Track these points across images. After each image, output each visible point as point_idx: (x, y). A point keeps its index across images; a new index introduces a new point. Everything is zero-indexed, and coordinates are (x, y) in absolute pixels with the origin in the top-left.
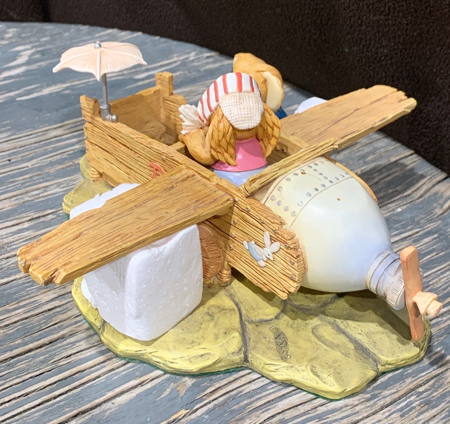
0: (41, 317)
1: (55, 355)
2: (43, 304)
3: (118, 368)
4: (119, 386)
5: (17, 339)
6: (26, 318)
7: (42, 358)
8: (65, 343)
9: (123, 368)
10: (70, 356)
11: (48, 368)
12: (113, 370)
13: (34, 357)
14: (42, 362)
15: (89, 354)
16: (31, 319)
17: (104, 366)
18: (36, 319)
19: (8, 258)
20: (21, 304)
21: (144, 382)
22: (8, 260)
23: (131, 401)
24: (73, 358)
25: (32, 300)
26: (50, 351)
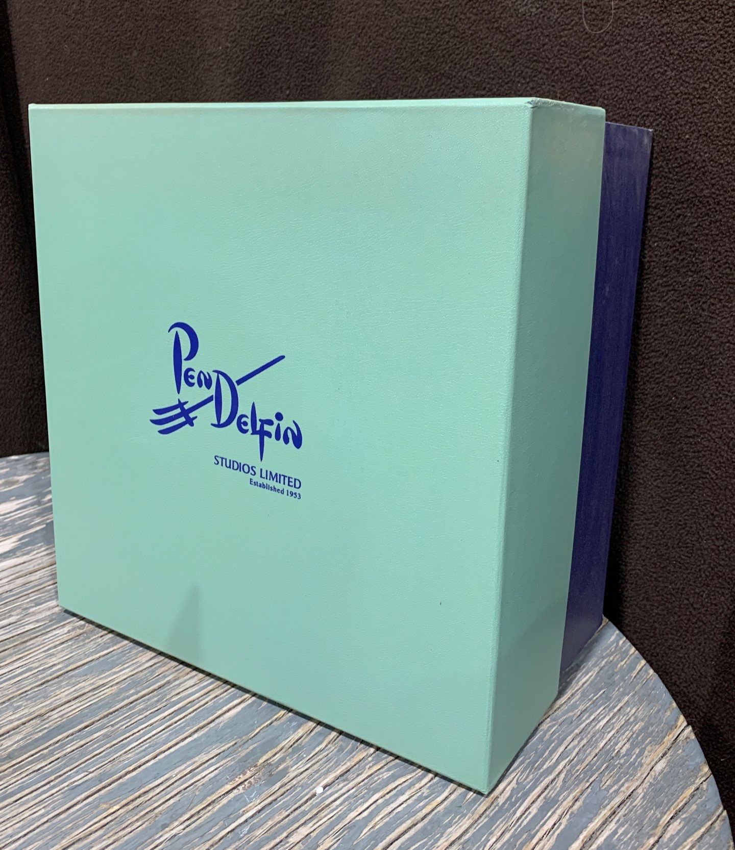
0: (146, 672)
1: (166, 695)
2: (144, 663)
3: (221, 694)
4: (226, 705)
5: (130, 690)
6: (133, 675)
7: (156, 699)
8: (171, 686)
9: (225, 694)
10: (179, 693)
11: (164, 704)
12: (216, 697)
13: (148, 700)
14: (158, 701)
15: (194, 690)
16: (138, 674)
17: (210, 695)
18: (141, 674)
19: (101, 636)
20: (126, 666)
21: (245, 699)
22: (103, 637)
23: (238, 714)
24: (182, 695)
25: (134, 662)
26: (161, 693)
